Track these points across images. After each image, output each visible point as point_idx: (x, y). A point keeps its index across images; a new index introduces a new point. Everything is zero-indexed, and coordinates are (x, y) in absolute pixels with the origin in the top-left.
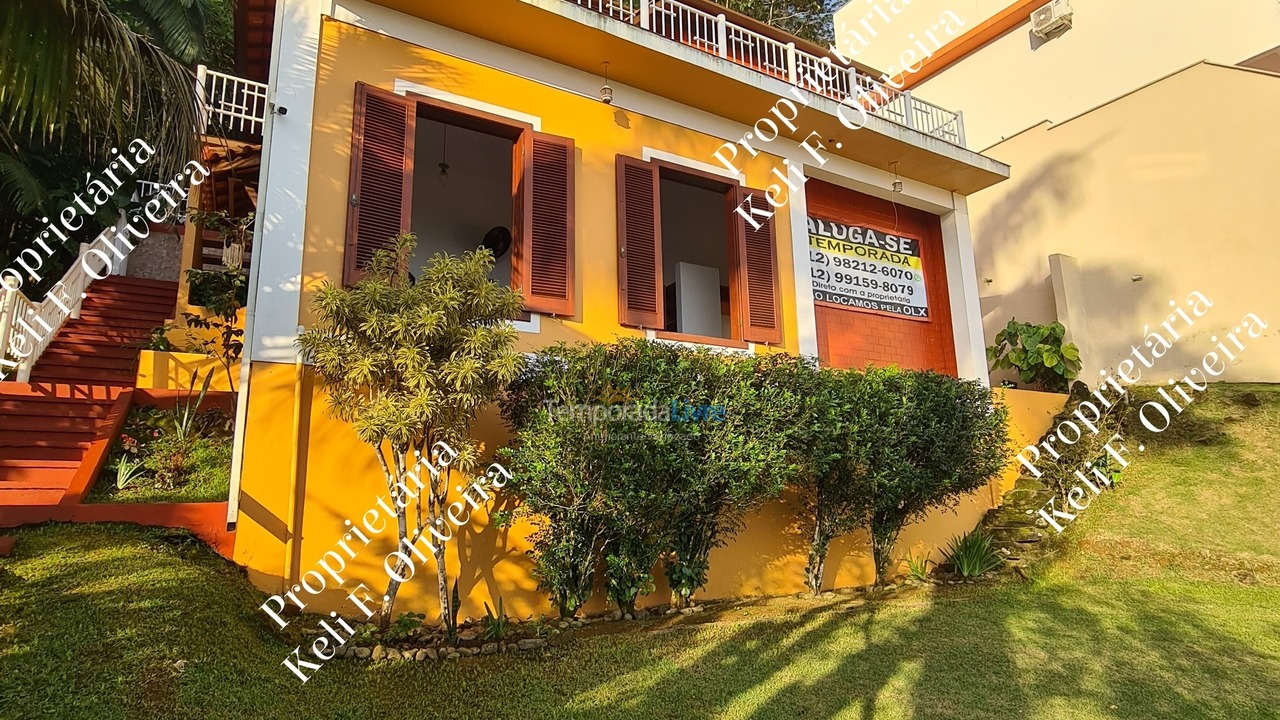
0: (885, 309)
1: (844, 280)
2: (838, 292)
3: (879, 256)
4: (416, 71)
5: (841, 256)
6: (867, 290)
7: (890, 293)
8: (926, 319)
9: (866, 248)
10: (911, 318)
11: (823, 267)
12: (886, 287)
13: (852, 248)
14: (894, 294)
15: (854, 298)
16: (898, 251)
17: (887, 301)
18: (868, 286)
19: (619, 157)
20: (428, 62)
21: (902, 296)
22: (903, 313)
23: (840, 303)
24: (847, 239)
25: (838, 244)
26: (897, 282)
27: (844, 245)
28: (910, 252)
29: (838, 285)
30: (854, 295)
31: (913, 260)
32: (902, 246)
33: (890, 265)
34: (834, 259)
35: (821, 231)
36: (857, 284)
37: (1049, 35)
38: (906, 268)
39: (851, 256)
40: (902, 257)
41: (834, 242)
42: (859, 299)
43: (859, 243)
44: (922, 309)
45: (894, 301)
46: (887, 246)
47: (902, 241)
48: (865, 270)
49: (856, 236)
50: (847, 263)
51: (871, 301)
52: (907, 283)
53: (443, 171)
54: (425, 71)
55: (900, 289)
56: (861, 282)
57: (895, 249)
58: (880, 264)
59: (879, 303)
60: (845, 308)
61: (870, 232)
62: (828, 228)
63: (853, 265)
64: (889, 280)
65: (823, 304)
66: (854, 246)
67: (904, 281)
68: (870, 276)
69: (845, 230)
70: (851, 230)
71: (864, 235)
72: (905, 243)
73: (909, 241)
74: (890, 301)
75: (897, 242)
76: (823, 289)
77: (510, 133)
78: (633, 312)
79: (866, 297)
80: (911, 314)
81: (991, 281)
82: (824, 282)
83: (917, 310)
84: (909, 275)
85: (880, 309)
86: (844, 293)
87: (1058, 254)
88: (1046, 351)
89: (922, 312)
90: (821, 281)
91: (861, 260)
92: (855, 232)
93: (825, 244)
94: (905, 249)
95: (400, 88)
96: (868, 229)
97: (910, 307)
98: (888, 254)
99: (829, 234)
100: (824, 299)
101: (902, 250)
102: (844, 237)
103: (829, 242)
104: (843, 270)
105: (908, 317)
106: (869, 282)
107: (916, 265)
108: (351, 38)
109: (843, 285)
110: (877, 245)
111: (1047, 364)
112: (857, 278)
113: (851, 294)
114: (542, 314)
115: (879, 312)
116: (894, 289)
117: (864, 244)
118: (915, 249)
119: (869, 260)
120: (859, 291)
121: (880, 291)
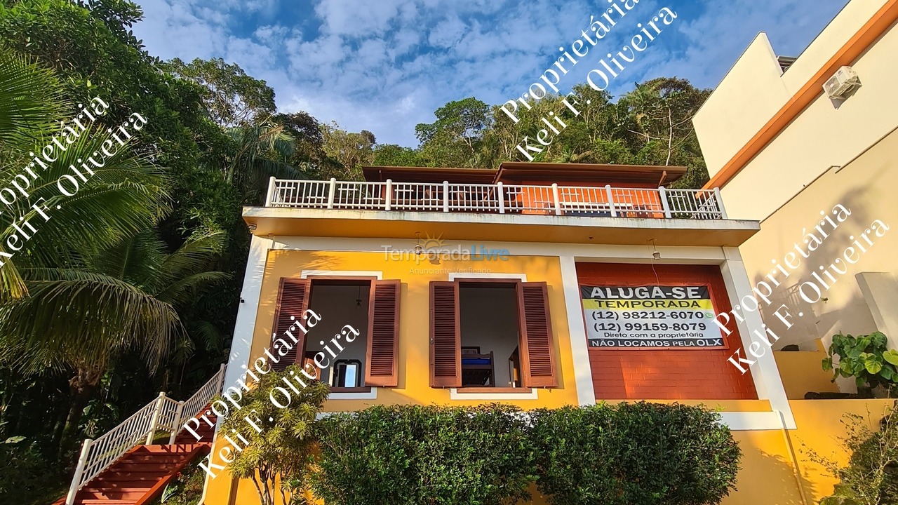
0: (677, 345)
1: (634, 328)
2: (629, 337)
3: (666, 305)
4: (313, 264)
5: (630, 310)
6: (657, 333)
7: (682, 332)
8: (721, 348)
9: (654, 301)
10: (706, 348)
11: (613, 321)
12: (676, 327)
13: (640, 303)
14: (685, 332)
15: (645, 341)
16: (687, 297)
17: (679, 338)
18: (658, 329)
19: (431, 282)
20: (320, 257)
21: (694, 332)
22: (696, 345)
23: (632, 346)
24: (635, 297)
25: (627, 302)
26: (688, 321)
27: (632, 302)
28: (699, 297)
29: (628, 333)
30: (646, 338)
31: (703, 302)
32: (690, 294)
33: (678, 310)
34: (624, 314)
35: (609, 295)
36: (647, 329)
37: (845, 95)
38: (696, 309)
39: (639, 309)
40: (691, 302)
41: (623, 302)
42: (650, 340)
43: (647, 298)
44: (716, 339)
45: (686, 337)
46: (675, 296)
47: (689, 289)
48: (654, 317)
49: (643, 293)
50: (636, 315)
51: (662, 340)
52: (697, 321)
53: (359, 304)
54: (318, 263)
55: (692, 326)
56: (650, 327)
57: (683, 296)
58: (668, 311)
59: (670, 341)
60: (638, 349)
61: (656, 289)
62: (615, 292)
63: (641, 315)
64: (679, 321)
65: (616, 348)
66: (641, 301)
67: (695, 320)
68: (659, 322)
69: (630, 290)
70: (637, 290)
71: (650, 292)
72: (692, 290)
73: (697, 288)
74: (682, 338)
75: (684, 292)
76: (615, 337)
77: (366, 283)
78: (439, 378)
79: (657, 338)
80: (706, 345)
81: (826, 300)
82: (616, 332)
83: (711, 341)
84: (699, 315)
85: (671, 345)
86: (635, 338)
87: (861, 273)
88: (868, 359)
89: (717, 342)
90: (612, 332)
91: (648, 310)
92: (641, 291)
93: (615, 304)
94: (693, 295)
95: (304, 275)
96: (653, 287)
97: (704, 340)
98: (676, 302)
99: (617, 297)
100: (616, 345)
101: (690, 296)
102: (631, 296)
103: (618, 303)
104: (632, 321)
105: (702, 348)
106: (659, 326)
107: (706, 306)
108: (282, 257)
109: (634, 331)
110: (663, 296)
111: (871, 371)
112: (646, 324)
113: (642, 338)
114: (379, 387)
115: (671, 348)
116: (685, 327)
117: (651, 298)
118: (703, 294)
119: (655, 310)
120: (649, 335)
121: (670, 331)
